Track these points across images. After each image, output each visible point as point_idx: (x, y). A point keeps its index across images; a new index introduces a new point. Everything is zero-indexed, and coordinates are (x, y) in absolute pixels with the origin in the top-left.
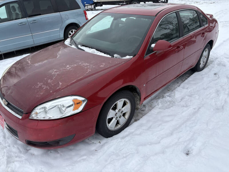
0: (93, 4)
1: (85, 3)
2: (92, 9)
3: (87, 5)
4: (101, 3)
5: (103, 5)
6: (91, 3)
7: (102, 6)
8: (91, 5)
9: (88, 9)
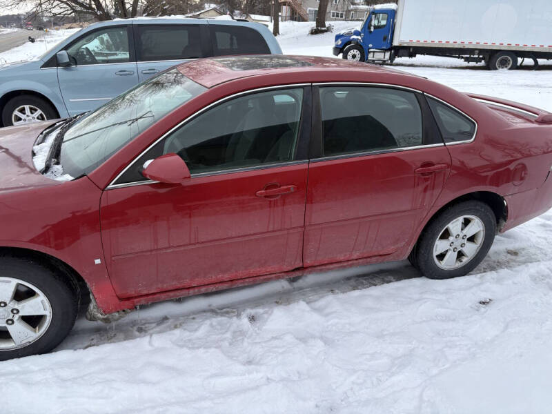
0: (390, 50)
1: (370, 45)
2: (385, 61)
3: (374, 52)
4: (411, 50)
5: (417, 55)
6: (384, 47)
7: (415, 56)
8: (385, 51)
9: (374, 61)
